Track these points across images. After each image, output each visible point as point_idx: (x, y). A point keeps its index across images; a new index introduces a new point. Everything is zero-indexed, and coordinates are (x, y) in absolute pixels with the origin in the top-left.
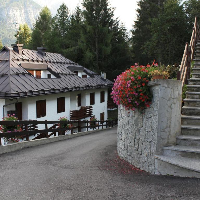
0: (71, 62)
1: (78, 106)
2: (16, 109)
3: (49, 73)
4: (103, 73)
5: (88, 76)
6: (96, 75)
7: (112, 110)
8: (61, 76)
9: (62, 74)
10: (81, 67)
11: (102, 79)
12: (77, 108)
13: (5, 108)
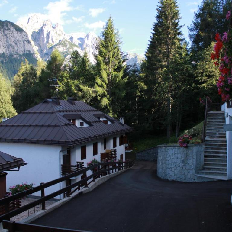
0: (94, 109)
1: (104, 149)
2: (67, 153)
3: (82, 121)
4: (121, 119)
5: (109, 123)
6: (115, 120)
7: (129, 151)
8: (92, 123)
9: (93, 122)
10: (102, 114)
11: (121, 124)
12: (104, 151)
13: (61, 153)
